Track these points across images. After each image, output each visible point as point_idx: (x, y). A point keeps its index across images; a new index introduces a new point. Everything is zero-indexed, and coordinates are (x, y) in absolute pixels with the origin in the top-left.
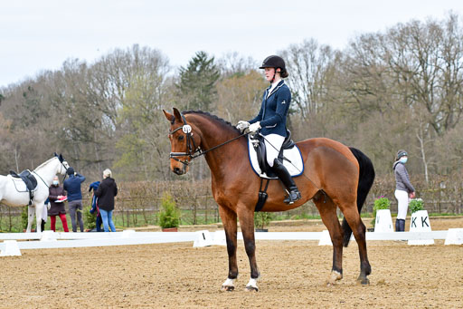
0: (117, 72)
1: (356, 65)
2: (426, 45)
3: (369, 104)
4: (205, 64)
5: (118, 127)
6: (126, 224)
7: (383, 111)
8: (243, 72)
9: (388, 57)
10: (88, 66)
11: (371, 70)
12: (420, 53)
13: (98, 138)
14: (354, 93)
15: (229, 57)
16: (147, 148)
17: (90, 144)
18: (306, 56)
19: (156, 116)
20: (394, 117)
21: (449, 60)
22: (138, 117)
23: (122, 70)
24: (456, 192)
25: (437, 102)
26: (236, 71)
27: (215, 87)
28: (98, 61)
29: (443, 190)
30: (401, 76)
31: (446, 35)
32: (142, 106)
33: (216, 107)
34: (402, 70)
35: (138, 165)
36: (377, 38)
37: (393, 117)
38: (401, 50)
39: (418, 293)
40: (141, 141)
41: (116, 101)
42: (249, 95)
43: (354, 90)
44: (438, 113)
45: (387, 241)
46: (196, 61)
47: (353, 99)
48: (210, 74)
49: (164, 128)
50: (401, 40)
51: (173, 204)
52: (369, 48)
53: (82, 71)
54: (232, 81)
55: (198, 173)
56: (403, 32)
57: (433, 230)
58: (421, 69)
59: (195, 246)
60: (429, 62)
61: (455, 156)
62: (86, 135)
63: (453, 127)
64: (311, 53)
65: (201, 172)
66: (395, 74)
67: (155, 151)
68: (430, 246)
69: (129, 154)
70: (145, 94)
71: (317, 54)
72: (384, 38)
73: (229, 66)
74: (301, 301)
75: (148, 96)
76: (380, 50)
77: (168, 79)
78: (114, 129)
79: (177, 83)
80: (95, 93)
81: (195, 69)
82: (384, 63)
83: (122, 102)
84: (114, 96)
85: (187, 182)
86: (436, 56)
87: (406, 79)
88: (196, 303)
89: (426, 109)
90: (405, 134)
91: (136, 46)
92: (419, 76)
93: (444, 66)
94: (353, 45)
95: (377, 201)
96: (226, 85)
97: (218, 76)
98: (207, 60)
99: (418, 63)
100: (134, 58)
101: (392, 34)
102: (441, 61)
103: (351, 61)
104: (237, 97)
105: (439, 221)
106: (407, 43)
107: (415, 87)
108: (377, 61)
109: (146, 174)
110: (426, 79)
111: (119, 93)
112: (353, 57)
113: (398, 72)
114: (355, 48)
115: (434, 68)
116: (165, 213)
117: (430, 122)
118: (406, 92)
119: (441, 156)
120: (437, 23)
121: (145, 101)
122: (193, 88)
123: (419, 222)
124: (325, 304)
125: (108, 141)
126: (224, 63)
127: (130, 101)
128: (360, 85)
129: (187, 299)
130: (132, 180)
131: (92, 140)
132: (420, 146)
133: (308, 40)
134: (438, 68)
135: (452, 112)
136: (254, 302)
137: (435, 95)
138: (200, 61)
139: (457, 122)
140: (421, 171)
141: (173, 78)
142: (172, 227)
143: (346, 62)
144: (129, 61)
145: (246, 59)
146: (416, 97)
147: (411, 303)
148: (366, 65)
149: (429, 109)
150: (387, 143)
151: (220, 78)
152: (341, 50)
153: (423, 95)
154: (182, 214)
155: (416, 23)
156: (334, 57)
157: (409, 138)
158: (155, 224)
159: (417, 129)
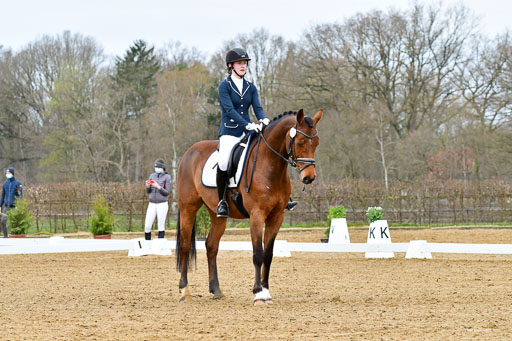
0: (46, 62)
1: (310, 58)
2: (388, 37)
3: (324, 101)
4: (144, 54)
5: (46, 122)
6: (53, 230)
7: (339, 109)
8: (186, 64)
9: (346, 51)
10: (14, 54)
11: (327, 64)
12: (381, 47)
13: (23, 133)
14: (309, 89)
15: (170, 47)
16: (78, 146)
17: (15, 140)
18: (255, 47)
19: (89, 110)
20: (352, 116)
21: (412, 55)
22: (69, 112)
23: (51, 59)
24: (419, 200)
25: (399, 101)
26: (178, 62)
27: (154, 79)
28: (24, 49)
29: (404, 198)
30: (360, 71)
31: (410, 27)
32: (73, 99)
33: (155, 102)
34: (361, 65)
35: (68, 164)
36: (334, 29)
37: (350, 116)
38: (361, 43)
39: (376, 311)
40: (71, 138)
41: (44, 93)
42: (191, 88)
43: (308, 86)
44: (400, 113)
45: (343, 254)
46: (134, 50)
47: (307, 96)
48: (149, 66)
49: (97, 124)
50: (360, 32)
51: (106, 209)
52: (325, 40)
53: (7, 59)
54: (174, 73)
55: (134, 174)
56: (363, 23)
57: (393, 241)
58: (382, 64)
59: (130, 255)
60: (391, 57)
61: (419, 161)
62: (10, 130)
63: (416, 128)
64: (261, 44)
65: (137, 173)
66: (353, 70)
67: (86, 150)
68: (390, 259)
69: (58, 151)
70: (76, 86)
71: (268, 45)
72: (342, 29)
73: (170, 57)
74: (248, 317)
75: (80, 88)
76: (338, 43)
77: (102, 69)
78: (41, 124)
79: (112, 74)
80: (21, 84)
81: (133, 60)
82: (341, 57)
83: (51, 94)
84: (42, 87)
85: (122, 184)
86: (399, 51)
87: (365, 75)
88: (131, 318)
89: (387, 108)
90: (364, 135)
91: (67, 33)
92: (379, 71)
93: (408, 62)
94: (308, 36)
95: (332, 209)
96: (167, 77)
97: (158, 68)
98: (147, 50)
99: (379, 58)
100: (64, 45)
101: (351, 25)
102: (404, 56)
103: (305, 54)
104: (179, 91)
105: (399, 233)
106: (367, 35)
107: (375, 84)
108: (333, 54)
109: (76, 174)
110: (388, 76)
111: (48, 85)
112: (307, 49)
113: (357, 68)
114: (310, 40)
115: (396, 64)
116: (97, 218)
117: (391, 122)
118: (365, 89)
119: (401, 160)
120: (401, 14)
121: (76, 94)
122: (130, 80)
123: (377, 233)
124: (274, 321)
125: (34, 137)
126: (164, 53)
127: (60, 94)
128: (314, 80)
129: (121, 314)
130: (61, 181)
131: (17, 136)
132: (379, 149)
133: (258, 30)
134: (401, 63)
135: (416, 112)
136: (196, 318)
137: (398, 93)
138: (138, 51)
139: (421, 123)
140: (380, 176)
141: (108, 69)
142: (105, 233)
143: (300, 54)
144: (59, 49)
145: (190, 49)
146: (376, 95)
147: (368, 322)
148: (322, 59)
149: (390, 109)
150: (344, 145)
151: (160, 70)
152: (295, 42)
153: (384, 92)
154: (116, 220)
155: (377, 13)
156: (286, 49)
157: (368, 140)
158: (85, 230)
159: (376, 131)
